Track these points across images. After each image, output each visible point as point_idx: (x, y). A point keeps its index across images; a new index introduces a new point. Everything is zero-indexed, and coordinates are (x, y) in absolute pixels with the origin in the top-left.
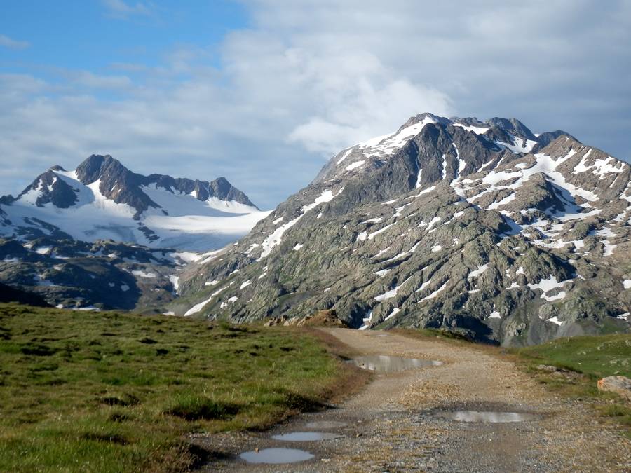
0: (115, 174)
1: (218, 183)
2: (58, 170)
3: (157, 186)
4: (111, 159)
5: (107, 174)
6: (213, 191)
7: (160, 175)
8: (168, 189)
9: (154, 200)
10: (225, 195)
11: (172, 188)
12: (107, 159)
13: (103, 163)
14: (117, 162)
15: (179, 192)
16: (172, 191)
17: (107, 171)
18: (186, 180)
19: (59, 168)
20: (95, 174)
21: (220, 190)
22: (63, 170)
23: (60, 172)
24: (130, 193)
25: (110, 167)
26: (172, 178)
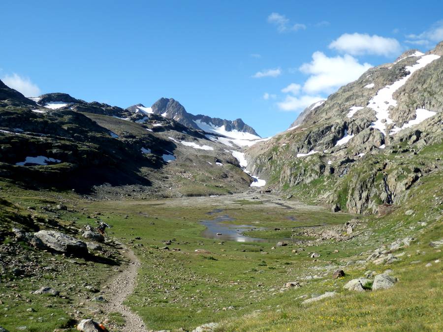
0: (176, 109)
1: (237, 122)
2: (140, 106)
3: (201, 122)
4: (174, 101)
5: (171, 109)
6: (234, 126)
7: (203, 116)
8: (208, 123)
9: (199, 127)
10: (242, 129)
11: (210, 123)
12: (171, 101)
13: (168, 103)
14: (177, 103)
15: (214, 126)
16: (210, 125)
17: (171, 108)
18: (218, 119)
19: (141, 105)
20: (163, 109)
21: (238, 126)
22: (144, 107)
23: (141, 108)
24: (185, 120)
25: (173, 105)
26: (210, 118)
